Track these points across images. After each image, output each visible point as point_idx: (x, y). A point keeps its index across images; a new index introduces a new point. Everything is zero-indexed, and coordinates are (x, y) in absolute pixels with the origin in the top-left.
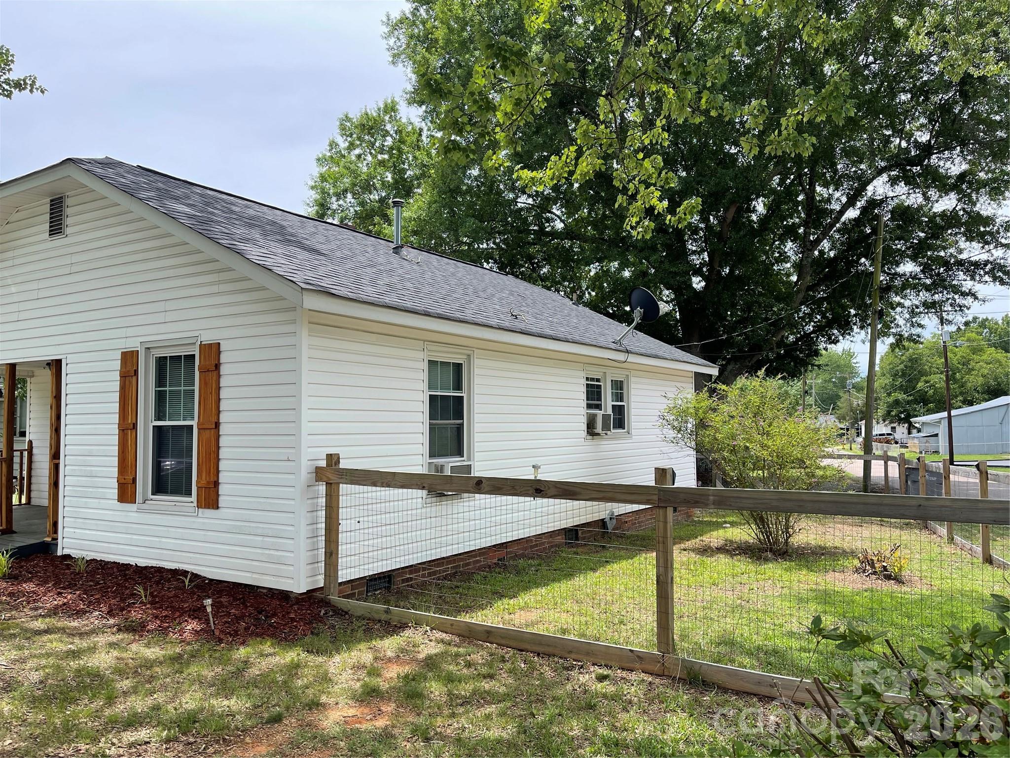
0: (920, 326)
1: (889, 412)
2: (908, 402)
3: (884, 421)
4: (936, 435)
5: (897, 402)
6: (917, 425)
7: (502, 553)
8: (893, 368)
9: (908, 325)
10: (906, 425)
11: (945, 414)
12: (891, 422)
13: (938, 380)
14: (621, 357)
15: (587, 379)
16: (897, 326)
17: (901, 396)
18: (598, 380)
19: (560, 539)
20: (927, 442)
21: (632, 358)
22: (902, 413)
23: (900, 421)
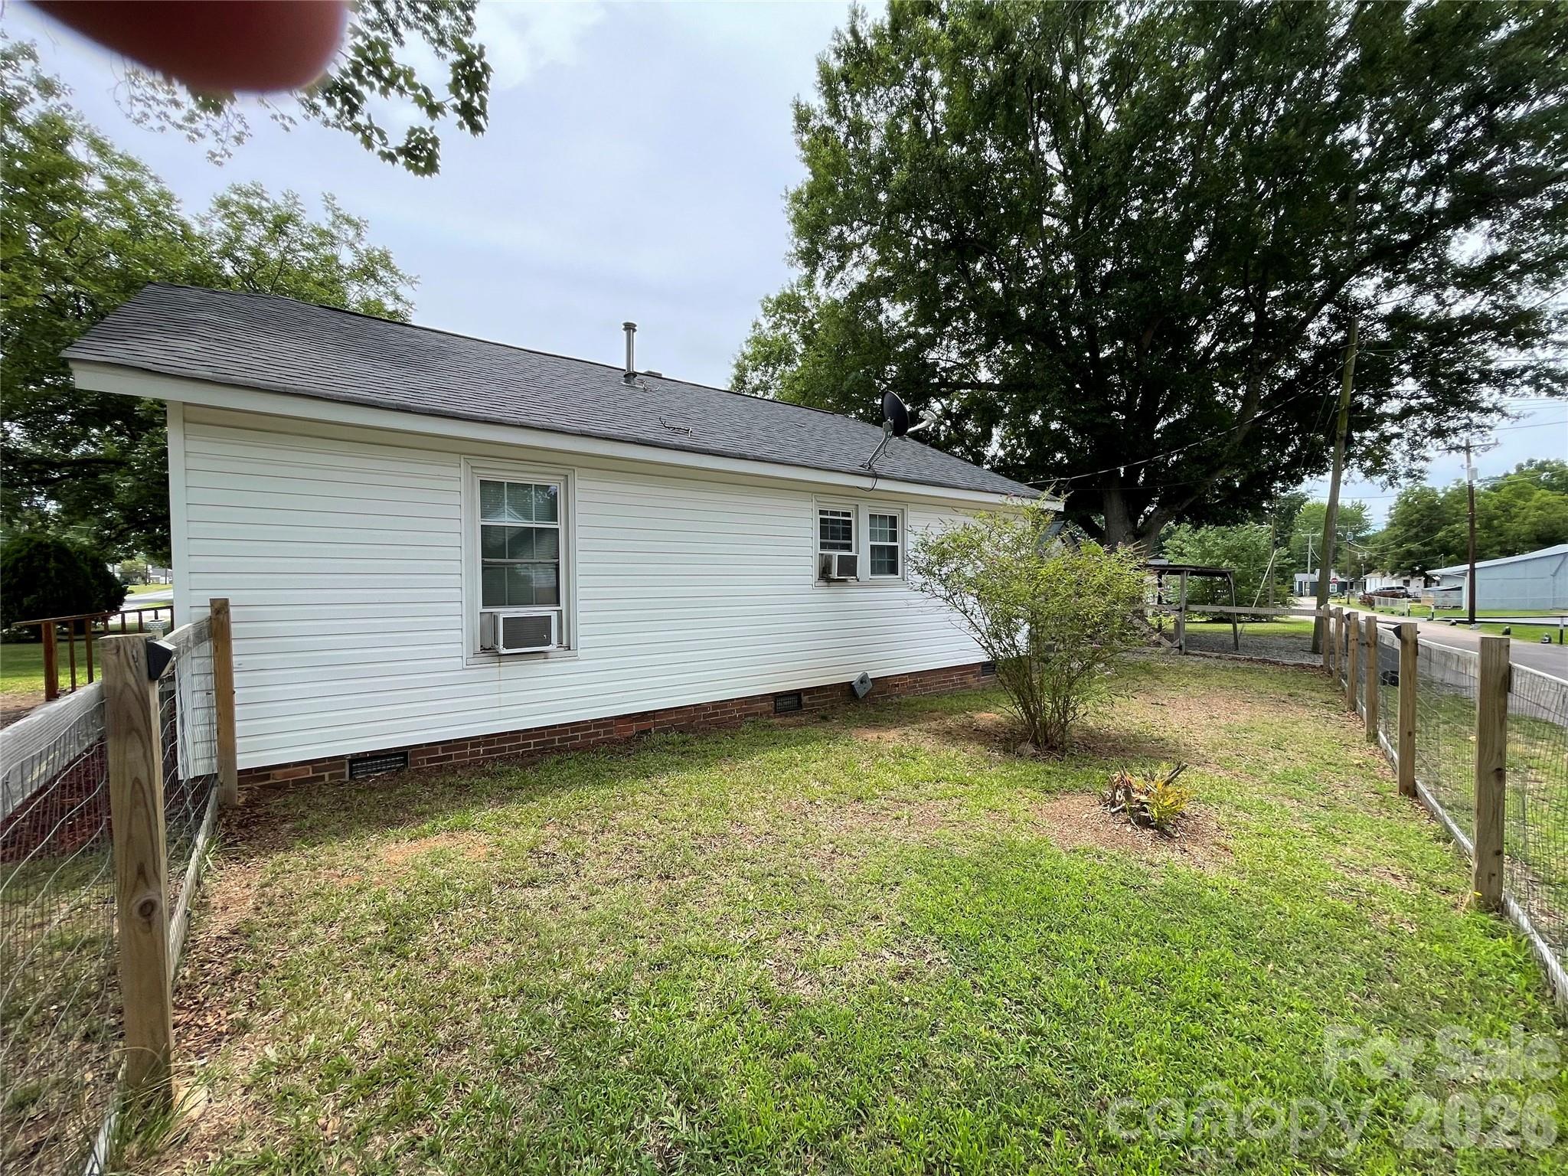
0: (1426, 459)
1: (1398, 566)
2: (1426, 554)
3: (1392, 573)
4: (1460, 589)
5: (1409, 553)
6: (1436, 578)
7: (644, 724)
8: (1406, 518)
9: (1407, 459)
10: (1423, 579)
11: (1467, 567)
12: (1401, 575)
13: (1462, 527)
14: (867, 483)
15: (821, 512)
16: (1393, 461)
17: (1414, 546)
18: (848, 515)
19: (767, 706)
20: (1446, 596)
21: (881, 485)
22: (1416, 565)
23: (1414, 574)
